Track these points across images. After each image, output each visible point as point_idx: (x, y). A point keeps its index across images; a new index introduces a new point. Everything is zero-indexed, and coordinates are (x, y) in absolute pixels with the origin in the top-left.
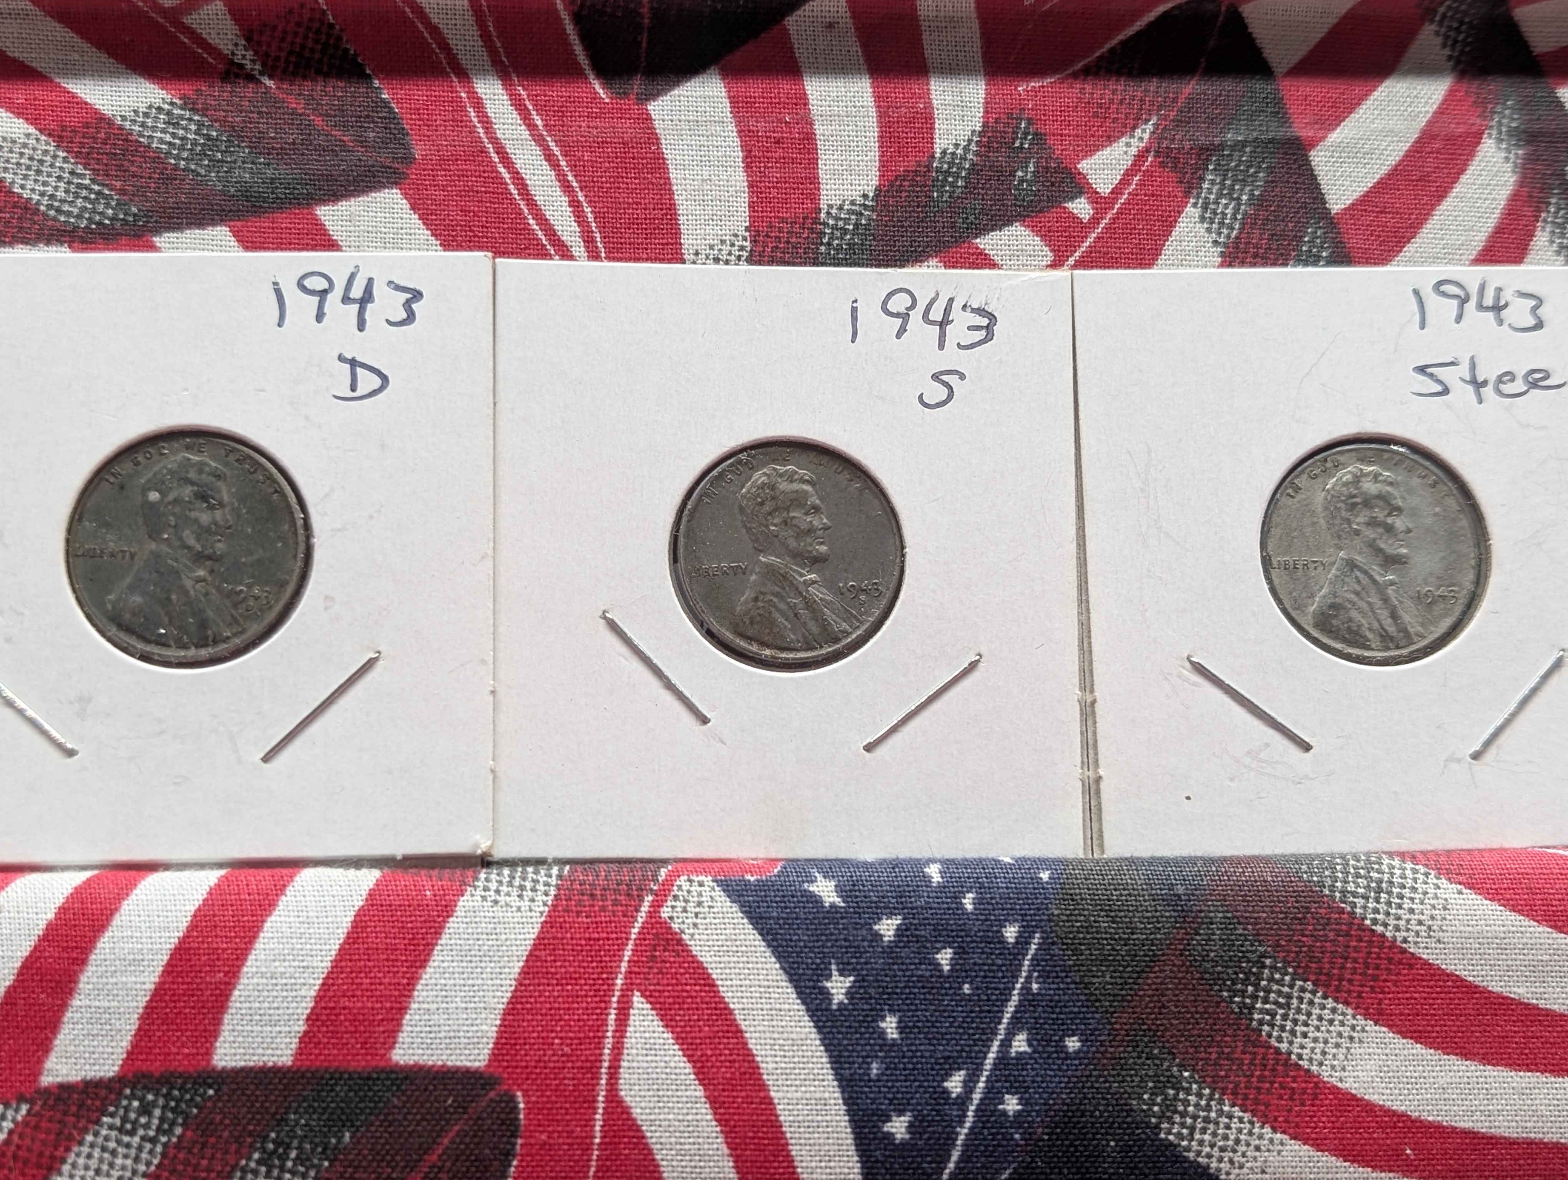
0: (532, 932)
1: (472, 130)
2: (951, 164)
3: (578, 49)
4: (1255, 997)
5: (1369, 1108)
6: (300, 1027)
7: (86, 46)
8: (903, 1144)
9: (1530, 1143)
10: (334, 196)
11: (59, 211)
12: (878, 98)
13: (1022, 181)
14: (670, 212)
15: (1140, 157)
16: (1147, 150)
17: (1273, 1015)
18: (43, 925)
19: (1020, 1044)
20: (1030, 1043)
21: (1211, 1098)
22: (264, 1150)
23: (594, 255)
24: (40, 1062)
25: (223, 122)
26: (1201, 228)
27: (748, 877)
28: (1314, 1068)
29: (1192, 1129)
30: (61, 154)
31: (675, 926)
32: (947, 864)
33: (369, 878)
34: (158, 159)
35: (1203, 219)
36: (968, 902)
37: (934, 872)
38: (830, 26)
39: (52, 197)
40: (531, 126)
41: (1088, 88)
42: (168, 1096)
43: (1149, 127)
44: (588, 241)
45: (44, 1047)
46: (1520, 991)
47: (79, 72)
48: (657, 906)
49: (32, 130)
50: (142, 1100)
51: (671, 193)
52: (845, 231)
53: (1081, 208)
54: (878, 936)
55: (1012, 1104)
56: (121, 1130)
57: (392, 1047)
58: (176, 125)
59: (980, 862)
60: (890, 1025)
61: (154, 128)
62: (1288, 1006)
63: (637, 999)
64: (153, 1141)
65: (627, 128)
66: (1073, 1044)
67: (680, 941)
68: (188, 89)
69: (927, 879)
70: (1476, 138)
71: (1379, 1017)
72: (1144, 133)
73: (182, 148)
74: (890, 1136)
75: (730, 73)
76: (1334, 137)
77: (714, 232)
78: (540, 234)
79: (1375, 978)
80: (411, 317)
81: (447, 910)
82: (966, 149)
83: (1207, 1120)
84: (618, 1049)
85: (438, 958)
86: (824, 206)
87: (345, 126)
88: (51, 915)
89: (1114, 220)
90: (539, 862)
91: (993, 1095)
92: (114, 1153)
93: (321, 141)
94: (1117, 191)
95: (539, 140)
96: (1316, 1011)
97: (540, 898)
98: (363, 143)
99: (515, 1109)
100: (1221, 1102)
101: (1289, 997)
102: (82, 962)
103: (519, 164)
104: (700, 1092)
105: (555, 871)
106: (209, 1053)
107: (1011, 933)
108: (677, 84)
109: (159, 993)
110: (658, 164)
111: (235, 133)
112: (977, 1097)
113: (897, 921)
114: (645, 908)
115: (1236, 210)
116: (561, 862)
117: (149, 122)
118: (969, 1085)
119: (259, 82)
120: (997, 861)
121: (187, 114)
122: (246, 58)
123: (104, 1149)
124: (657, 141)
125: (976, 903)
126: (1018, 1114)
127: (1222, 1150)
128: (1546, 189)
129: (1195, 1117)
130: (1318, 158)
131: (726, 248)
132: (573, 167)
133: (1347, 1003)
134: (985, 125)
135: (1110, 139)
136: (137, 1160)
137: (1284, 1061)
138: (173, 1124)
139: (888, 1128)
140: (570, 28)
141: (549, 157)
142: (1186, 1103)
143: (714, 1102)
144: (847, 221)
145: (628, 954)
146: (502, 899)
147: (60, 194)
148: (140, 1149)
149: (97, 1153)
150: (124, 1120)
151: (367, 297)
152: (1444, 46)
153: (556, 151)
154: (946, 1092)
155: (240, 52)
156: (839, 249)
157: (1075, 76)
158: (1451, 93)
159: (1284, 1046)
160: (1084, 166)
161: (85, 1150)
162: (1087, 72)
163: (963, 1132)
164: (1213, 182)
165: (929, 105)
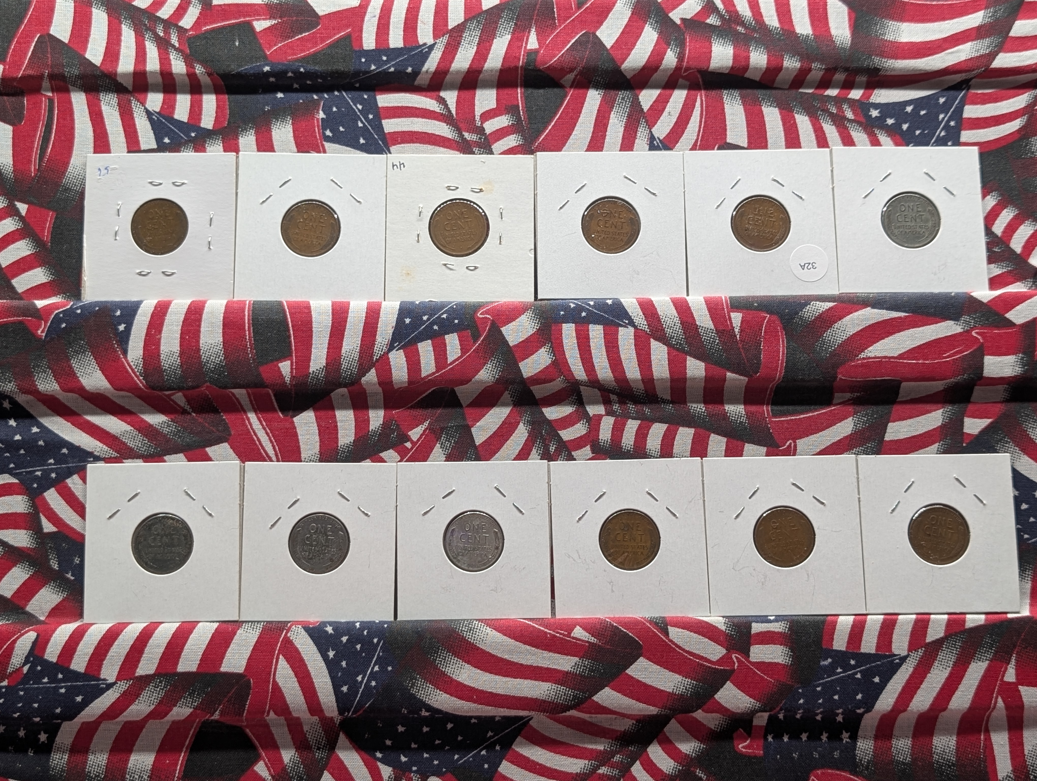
0: (255, 639)
1: (247, 426)
2: (374, 433)
3: (275, 404)
4: (437, 657)
5: (465, 686)
6: (198, 662)
7: (146, 405)
8: (346, 693)
9: (507, 696)
10: (211, 445)
11: (139, 450)
12: (355, 415)
13: (393, 437)
14: (298, 448)
15: (425, 431)
16: (427, 428)
17: (441, 661)
18: (136, 636)
19: (376, 668)
20: (379, 668)
21: (424, 682)
22: (189, 692)
23: (278, 461)
24: (135, 670)
25: (182, 426)
26: (440, 450)
27: (311, 626)
28: (451, 675)
29: (419, 690)
30: (140, 435)
31: (291, 638)
32: (362, 623)
33: (216, 625)
34: (165, 436)
35: (441, 447)
36: (365, 633)
37: (358, 625)
38: (343, 395)
39: (138, 446)
40: (262, 425)
41: (412, 411)
42: (166, 679)
43: (428, 422)
44: (276, 455)
45: (136, 666)
46: (506, 657)
47: (144, 413)
48: (287, 633)
49: (132, 428)
50: (160, 679)
51: (299, 443)
52: (345, 452)
53: (408, 445)
54: (342, 641)
55: (373, 683)
56: (155, 687)
57: (220, 667)
58: (170, 427)
59: (370, 622)
60: (344, 664)
61: (164, 427)
62: (445, 659)
63: (281, 656)
64: (163, 689)
65: (287, 425)
66: (390, 668)
67: (292, 642)
68: (173, 417)
69: (356, 627)
70: (519, 423)
71: (468, 662)
72: (426, 424)
73: (171, 433)
74: (343, 691)
75: (315, 410)
76: (478, 424)
77: (311, 452)
78: (264, 454)
79: (468, 652)
81: (235, 634)
82: (378, 429)
83: (423, 688)
84: (276, 668)
85: (232, 646)
86: (339, 445)
87: (214, 426)
88: (138, 634)
89: (417, 448)
90: (258, 622)
91: (369, 681)
92: (153, 692)
93: (207, 430)
94: (418, 440)
95: (264, 429)
96: (452, 661)
97: (258, 631)
98: (218, 430)
99: (250, 683)
100: (427, 683)
101: (446, 657)
102: (146, 646)
103: (259, 435)
104: (296, 679)
105: (262, 624)
106: (176, 668)
107: (375, 640)
108: (301, 413)
109: (164, 653)
110: (296, 435)
111: (185, 428)
112: (365, 681)
113: (347, 637)
114: (284, 633)
115: (450, 445)
116: (264, 622)
117: (163, 426)
118: (363, 678)
119: (191, 414)
120: (374, 622)
121: (172, 423)
122: (187, 408)
123: (151, 691)
124: (295, 428)
125: (367, 633)
126: (375, 686)
127: (427, 695)
128: (536, 438)
129: (420, 687)
130: (473, 430)
131: (313, 457)
132: (273, 436)
133: (460, 659)
134: (383, 422)
135: (417, 426)
136: (159, 694)
137: (444, 674)
138: (167, 685)
139: (342, 689)
140: (273, 398)
141: (267, 433)
142: (418, 684)
143: (299, 682)
144: (345, 449)
145: (279, 645)
146: (248, 631)
147: (140, 445)
148: (159, 691)
149: (149, 692)
150: (156, 684)
152: (511, 397)
153: (269, 431)
154: (357, 680)
155: (186, 406)
156: (343, 457)
157: (408, 408)
158: (512, 410)
159: (444, 670)
160: (410, 433)
161: (146, 691)
162: (412, 407)
163: (361, 690)
164: (444, 437)
165: (368, 417)
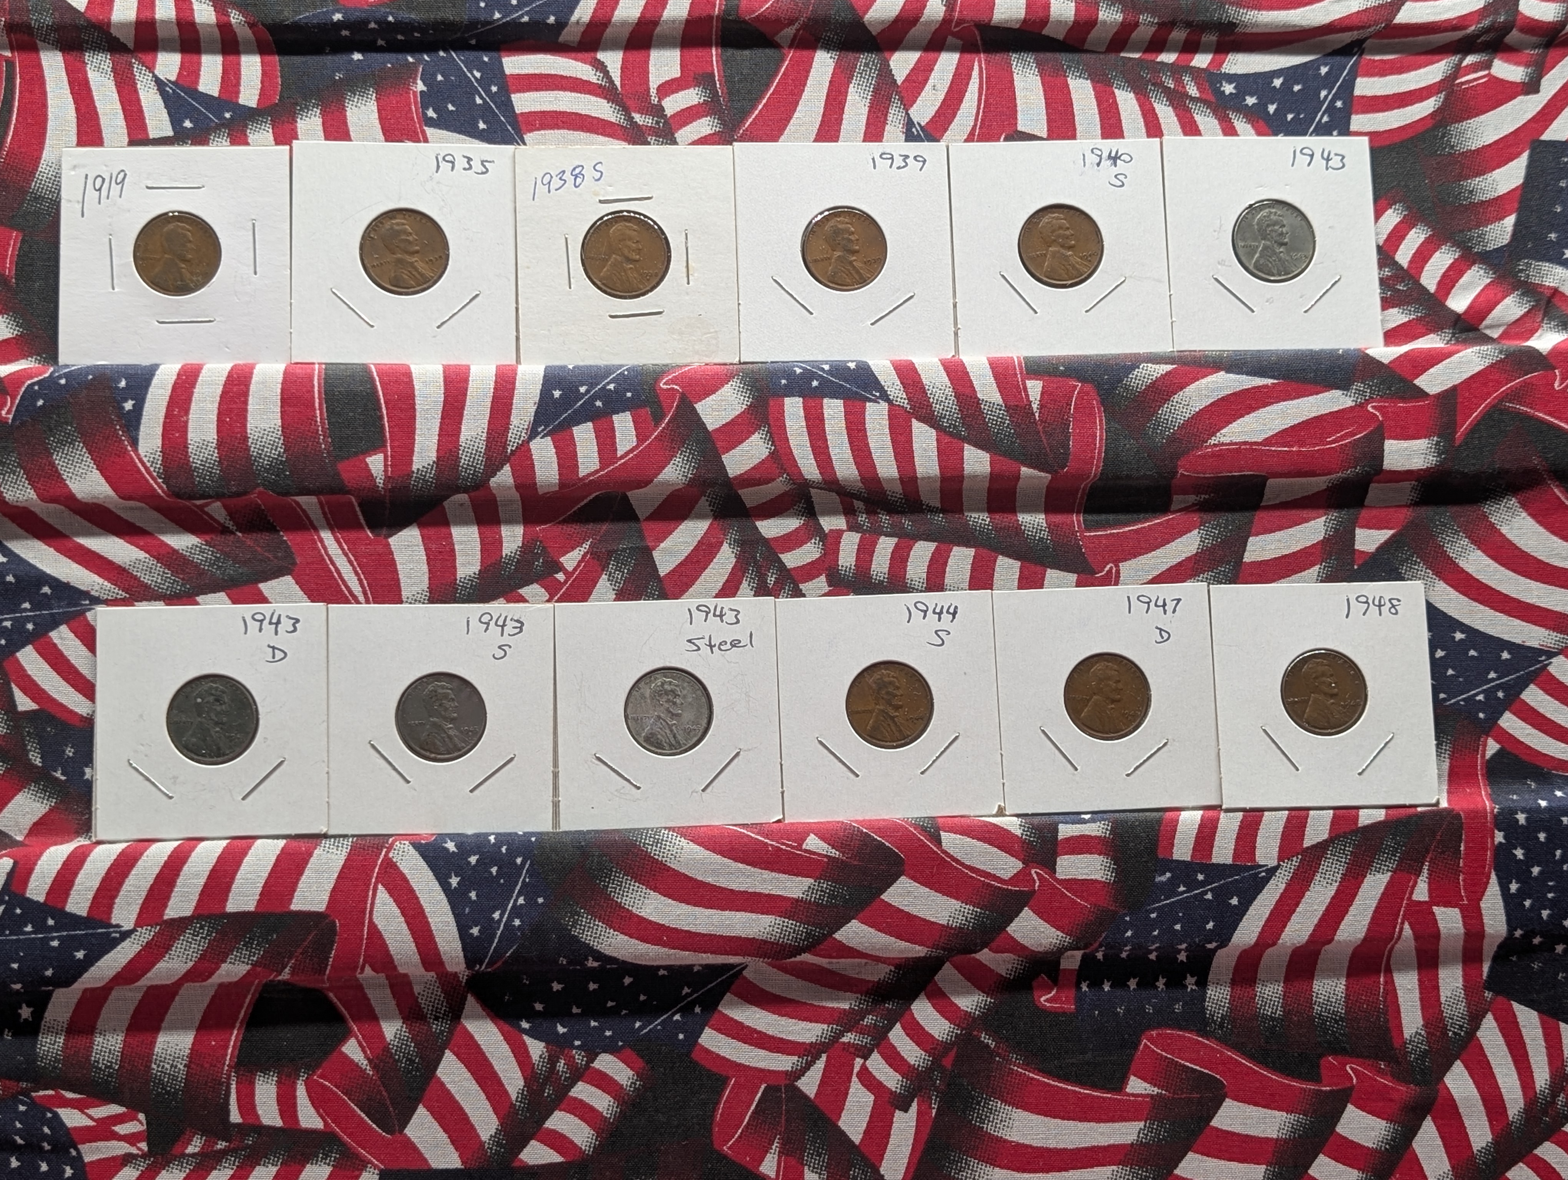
0: (342, 863)
1: (319, 551)
2: (509, 560)
3: (361, 517)
4: (609, 883)
5: (650, 922)
6: (257, 897)
7: (167, 521)
8: (477, 937)
9: (711, 935)
10: (266, 579)
11: (159, 587)
12: (480, 533)
13: (537, 566)
14: (397, 581)
15: (584, 556)
16: (587, 552)
17: (616, 888)
18: (163, 862)
19: (521, 901)
20: (525, 900)
21: (591, 919)
22: (245, 941)
23: (367, 602)
24: (163, 911)
25: (222, 551)
26: (608, 584)
27: (423, 842)
28: (630, 908)
29: (584, 930)
30: (159, 565)
31: (394, 860)
32: (497, 835)
33: (282, 843)
34: (197, 566)
35: (609, 580)
36: (504, 850)
37: (492, 838)
38: (462, 505)
39: (156, 582)
40: (343, 549)
41: (565, 527)
42: (210, 923)
43: (589, 543)
44: (365, 593)
45: (165, 906)
46: (710, 880)
47: (164, 532)
48: (387, 853)
49: (147, 556)
50: (201, 924)
51: (398, 574)
52: (466, 588)
53: (560, 576)
54: (469, 863)
55: (517, 922)
56: (193, 935)
57: (290, 904)
58: (204, 553)
59: (510, 834)
60: (473, 895)
61: (195, 554)
62: (621, 886)
63: (380, 886)
64: (205, 938)
65: (380, 549)
66: (540, 900)
67: (396, 866)
68: (208, 538)
69: (489, 841)
70: (721, 543)
71: (655, 889)
72: (586, 546)
73: (206, 561)
74: (472, 934)
75: (421, 526)
76: (662, 545)
77: (415, 589)
78: (346, 592)
79: (654, 875)
80: (295, 630)
81: (310, 855)
82: (515, 554)
83: (589, 927)
84: (373, 904)
85: (307, 872)
86: (458, 578)
87: (269, 551)
88: (166, 858)
89: (573, 581)
90: (345, 836)
91: (510, 919)
92: (191, 943)
93: (260, 557)
94: (575, 569)
95: (346, 555)
96: (632, 887)
97: (345, 850)
98: (276, 558)
99: (335, 926)
100: (595, 921)
101: (622, 882)
102: (178, 875)
103: (338, 564)
104: (403, 919)
105: (351, 840)
106: (225, 907)
107: (519, 861)
108: (400, 530)
109: (206, 885)
110: (393, 563)
111: (227, 555)
112: (504, 920)
113: (477, 857)
114: (383, 853)
115: (622, 576)
116: (353, 836)
117: (193, 551)
118: (502, 915)
119: (234, 534)
120: (516, 834)
121: (207, 548)
122: (230, 524)
123: (187, 942)
124: (391, 553)
125: (506, 850)
126: (519, 926)
127: (595, 938)
128: (748, 564)
129: (585, 926)
130: (655, 554)
131: (419, 596)
132: (359, 565)
133: (643, 884)
134: (523, 544)
135: (573, 549)
136: (199, 945)
137: (619, 906)
138: (212, 932)
139: (471, 931)
140: (358, 509)
141: (350, 562)
142: (582, 921)
143: (408, 923)
144: (467, 584)
145: (377, 870)
146: (331, 851)
147: (159, 581)
148: (200, 941)
149: (185, 943)
150: (194, 931)
151: (278, 622)
152: (710, 505)
153: (352, 558)
154: (493, 918)
155: (228, 522)
156: (464, 595)
157: (559, 523)
158: (711, 524)
159: (619, 900)
160: (562, 559)
161: (181, 942)
162: (565, 522)
163: (499, 932)
164: (613, 565)
165: (501, 536)
